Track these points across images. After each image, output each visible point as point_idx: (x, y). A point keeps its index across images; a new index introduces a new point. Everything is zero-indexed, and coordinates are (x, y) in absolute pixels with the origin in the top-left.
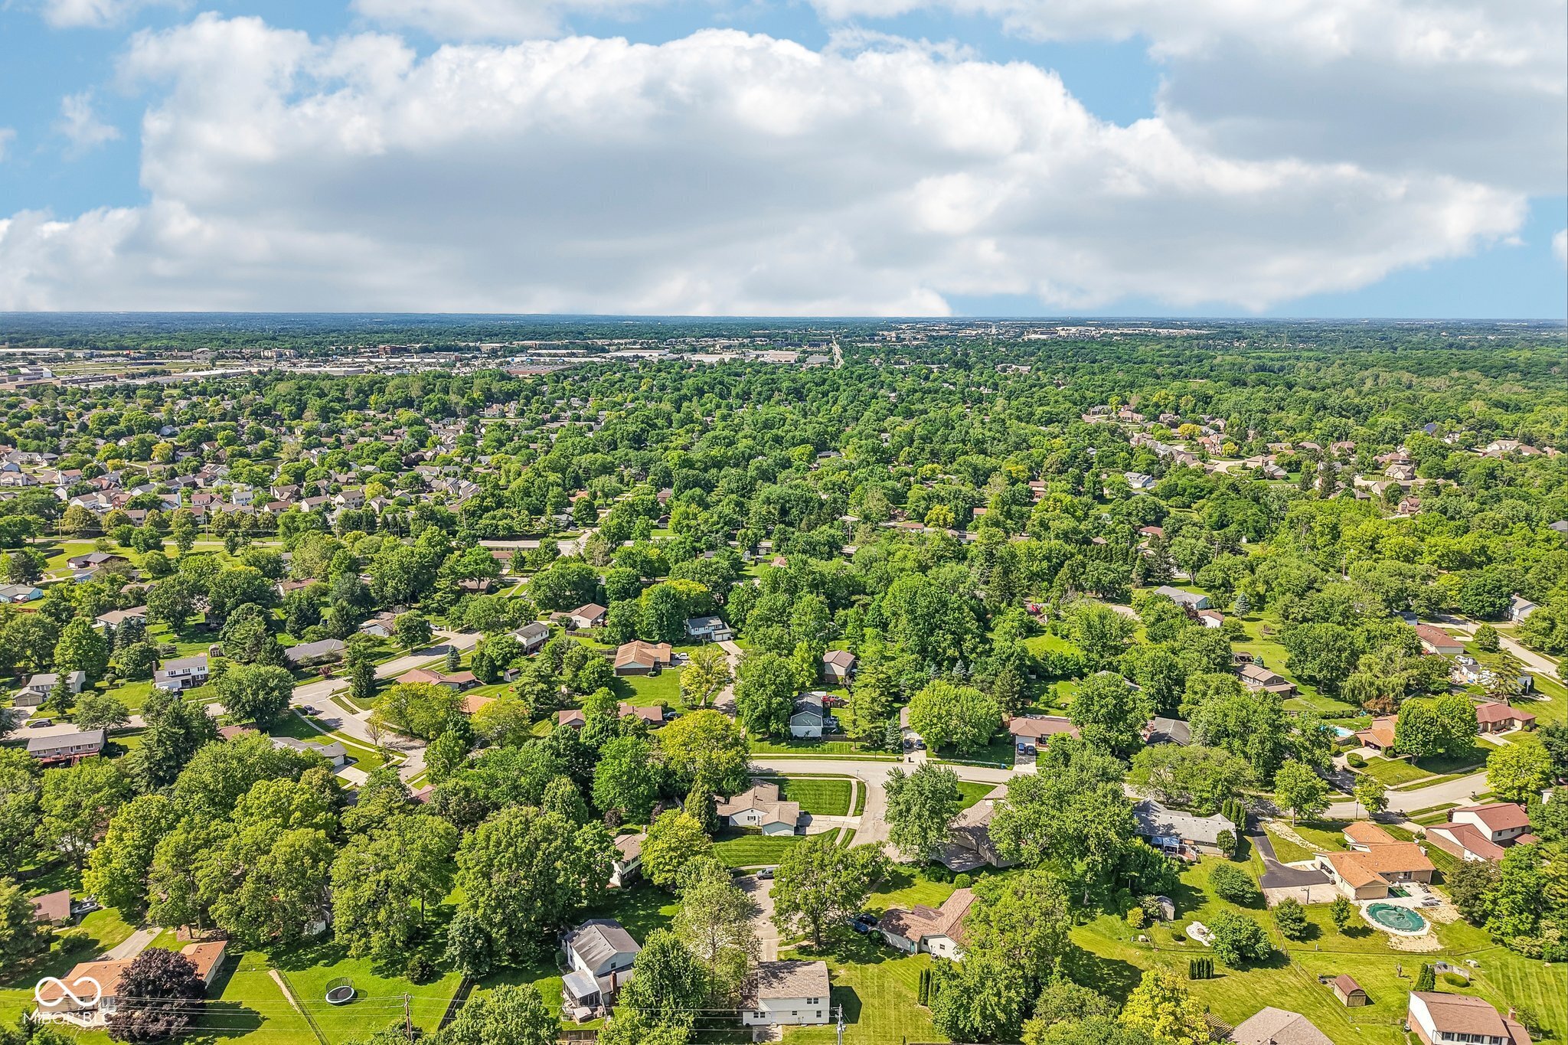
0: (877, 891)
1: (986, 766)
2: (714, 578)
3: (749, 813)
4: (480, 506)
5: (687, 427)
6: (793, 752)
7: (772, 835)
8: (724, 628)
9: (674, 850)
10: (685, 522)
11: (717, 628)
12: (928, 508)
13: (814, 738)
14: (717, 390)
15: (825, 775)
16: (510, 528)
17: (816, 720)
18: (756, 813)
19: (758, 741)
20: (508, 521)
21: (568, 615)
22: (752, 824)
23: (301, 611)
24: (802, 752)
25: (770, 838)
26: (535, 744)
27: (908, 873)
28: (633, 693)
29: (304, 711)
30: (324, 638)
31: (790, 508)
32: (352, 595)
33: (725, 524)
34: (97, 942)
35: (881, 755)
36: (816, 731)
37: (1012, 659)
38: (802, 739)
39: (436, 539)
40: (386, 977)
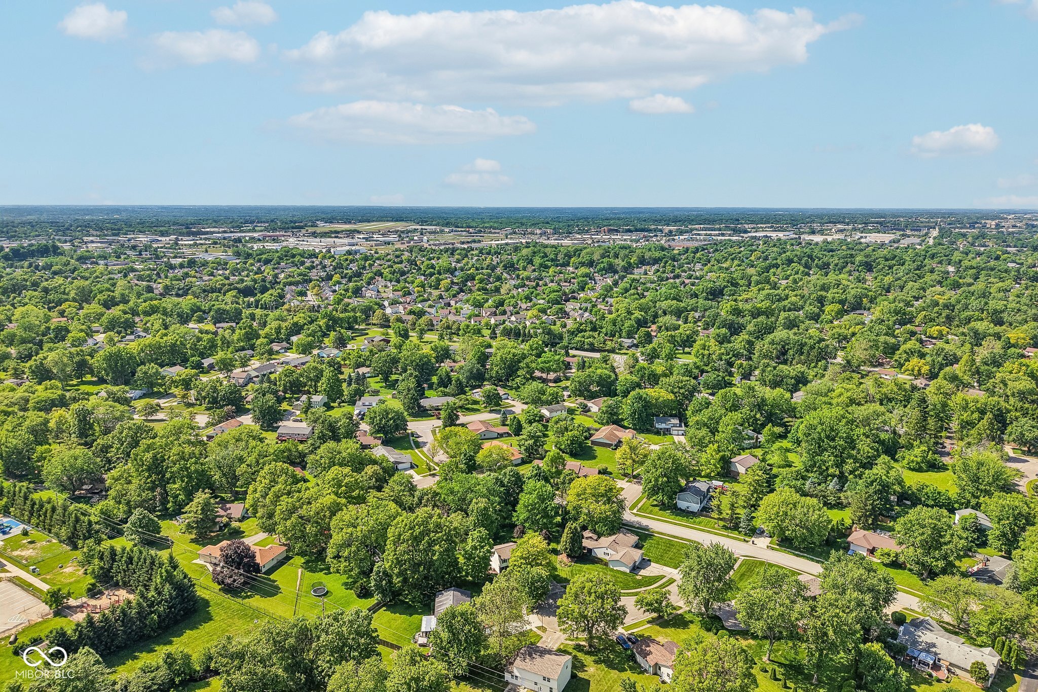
0: (657, 625)
1: (812, 560)
2: (682, 391)
3: (604, 550)
4: (578, 328)
5: (760, 286)
6: (671, 518)
7: (615, 568)
8: (681, 426)
9: (525, 559)
10: (701, 351)
11: (675, 426)
12: (907, 360)
13: (692, 512)
14: (803, 261)
15: (682, 539)
16: (592, 344)
17: (695, 499)
18: (609, 551)
19: (653, 506)
21: (586, 402)
22: (607, 558)
23: (441, 378)
24: (678, 520)
25: (612, 570)
26: (490, 475)
27: (690, 619)
28: (594, 457)
29: (412, 434)
30: (445, 395)
31: (788, 349)
32: (471, 373)
33: (734, 356)
34: (244, 532)
35: (735, 534)
36: (695, 507)
37: (874, 484)
38: (683, 511)
39: (535, 346)
40: (347, 589)
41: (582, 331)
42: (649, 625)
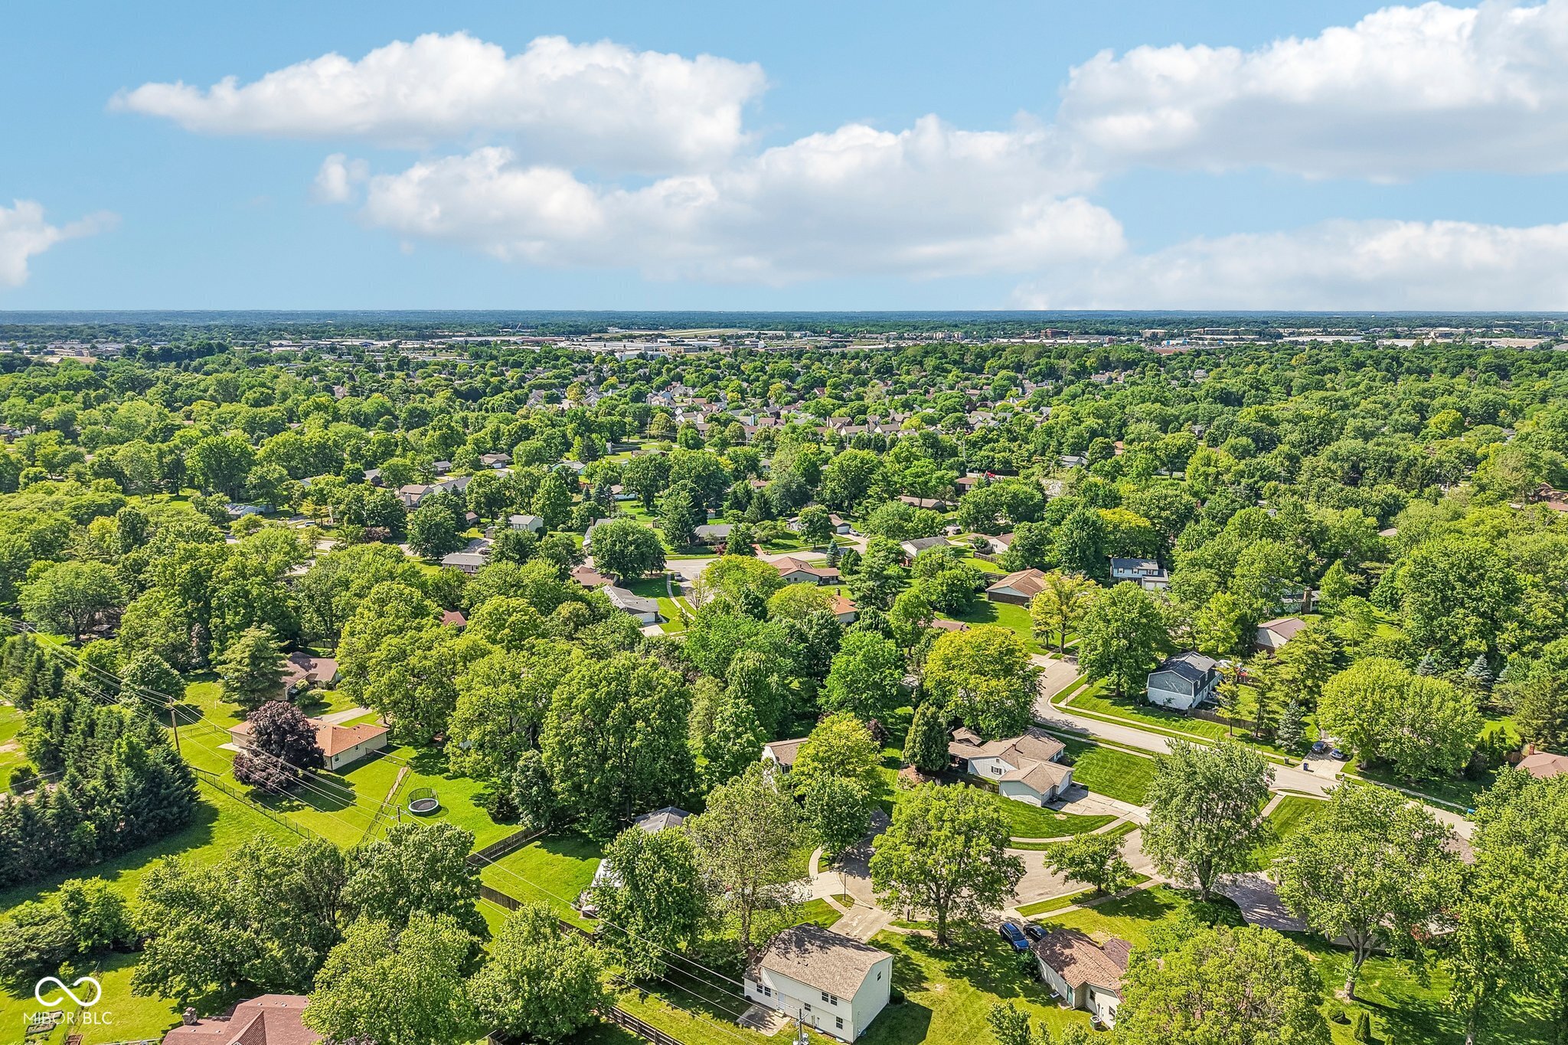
0: (1093, 908)
2: (1164, 514)
3: (993, 763)
6: (1137, 719)
7: (1012, 798)
8: (1161, 574)
10: (1202, 469)
11: (1150, 573)
13: (1177, 710)
15: (1154, 754)
16: (1007, 462)
17: (1184, 686)
18: (1003, 765)
19: (1099, 696)
20: (1007, 454)
21: (985, 537)
22: (996, 778)
24: (1148, 721)
25: (1006, 801)
27: (1166, 901)
28: (994, 619)
29: (672, 577)
30: (740, 521)
34: (330, 705)
35: (1267, 751)
36: (1184, 700)
38: (1160, 707)
39: (903, 455)
40: (477, 806)
41: (990, 441)
42: (1075, 908)
